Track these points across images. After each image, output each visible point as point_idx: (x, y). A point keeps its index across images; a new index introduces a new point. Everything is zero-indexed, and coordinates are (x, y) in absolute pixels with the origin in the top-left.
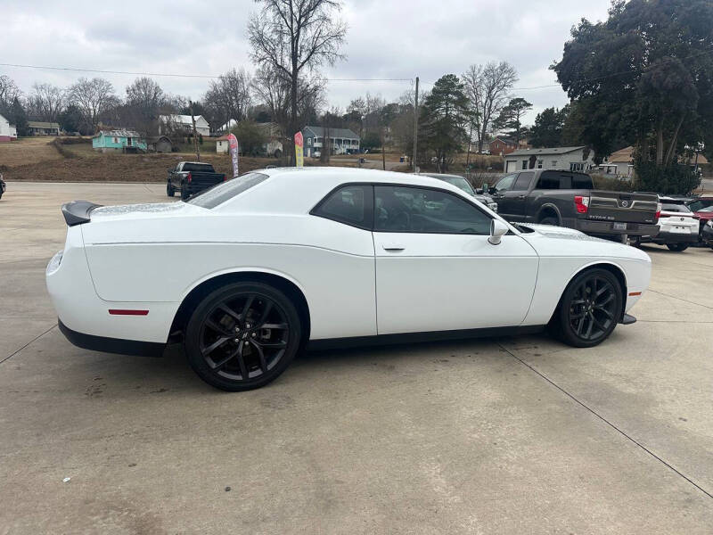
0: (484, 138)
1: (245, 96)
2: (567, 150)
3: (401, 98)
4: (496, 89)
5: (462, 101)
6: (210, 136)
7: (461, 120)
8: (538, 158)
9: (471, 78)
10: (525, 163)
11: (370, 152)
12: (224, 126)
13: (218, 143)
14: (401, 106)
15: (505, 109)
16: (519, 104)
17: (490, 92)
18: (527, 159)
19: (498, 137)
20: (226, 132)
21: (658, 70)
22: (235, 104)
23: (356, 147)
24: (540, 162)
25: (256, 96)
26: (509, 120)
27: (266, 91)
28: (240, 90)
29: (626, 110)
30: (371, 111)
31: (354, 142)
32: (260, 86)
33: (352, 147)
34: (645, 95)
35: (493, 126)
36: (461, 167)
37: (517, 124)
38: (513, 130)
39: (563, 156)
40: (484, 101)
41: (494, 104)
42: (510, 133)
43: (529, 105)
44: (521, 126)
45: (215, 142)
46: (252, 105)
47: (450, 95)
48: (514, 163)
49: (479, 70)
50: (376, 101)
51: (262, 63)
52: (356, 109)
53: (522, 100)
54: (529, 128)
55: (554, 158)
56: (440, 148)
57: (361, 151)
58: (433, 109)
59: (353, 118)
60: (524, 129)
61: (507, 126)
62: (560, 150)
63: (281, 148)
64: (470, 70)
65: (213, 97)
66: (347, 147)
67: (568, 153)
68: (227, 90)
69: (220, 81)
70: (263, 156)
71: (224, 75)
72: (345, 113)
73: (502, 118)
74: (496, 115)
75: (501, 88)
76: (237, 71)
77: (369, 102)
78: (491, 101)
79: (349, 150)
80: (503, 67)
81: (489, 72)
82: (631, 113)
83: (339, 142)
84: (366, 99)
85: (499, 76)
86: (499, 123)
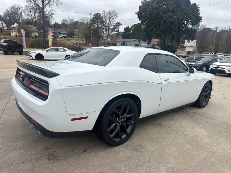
0: (108, 35)
1: (21, 15)
2: (134, 40)
3: (80, 20)
4: (111, 19)
5: (102, 22)
6: (7, 29)
7: (102, 28)
8: (126, 42)
9: (104, 15)
10: (122, 43)
11: (71, 37)
12: (13, 26)
13: (11, 32)
14: (80, 22)
15: (114, 25)
16: (118, 24)
17: (110, 20)
18: (123, 42)
19: (113, 35)
20: (14, 28)
21: (167, 17)
22: (17, 17)
23: (66, 35)
24: (127, 43)
25: (25, 15)
26: (116, 29)
27: (29, 13)
28: (19, 12)
29: (158, 28)
30: (70, 23)
31: (65, 34)
32: (27, 12)
33: (64, 35)
34: (164, 24)
35: (111, 31)
36: (103, 44)
37: (118, 31)
38: (117, 33)
39: (133, 42)
40: (108, 22)
41: (111, 24)
42: (116, 34)
43: (121, 25)
44: (119, 32)
45: (10, 32)
46: (24, 18)
47: (98, 20)
48: (119, 43)
49: (106, 12)
50: (72, 20)
51: (30, 3)
52: (64, 22)
53: (119, 23)
54: (121, 32)
55: (131, 42)
56: (96, 37)
57: (68, 37)
58: (93, 24)
59: (63, 25)
60: (120, 32)
61: (115, 31)
62: (132, 40)
63: (37, 35)
64: (103, 12)
65: (7, 14)
66: (63, 35)
67: (134, 41)
68: (13, 12)
69: (10, 9)
70: (30, 37)
71: (11, 6)
72: (60, 23)
73: (114, 29)
74: (112, 28)
75: (113, 19)
76: (17, 5)
77: (69, 20)
78: (110, 23)
79: (63, 37)
80: (114, 12)
81: (109, 13)
82: (160, 29)
83: (60, 33)
84: (68, 19)
85: (112, 15)
86: (113, 30)
